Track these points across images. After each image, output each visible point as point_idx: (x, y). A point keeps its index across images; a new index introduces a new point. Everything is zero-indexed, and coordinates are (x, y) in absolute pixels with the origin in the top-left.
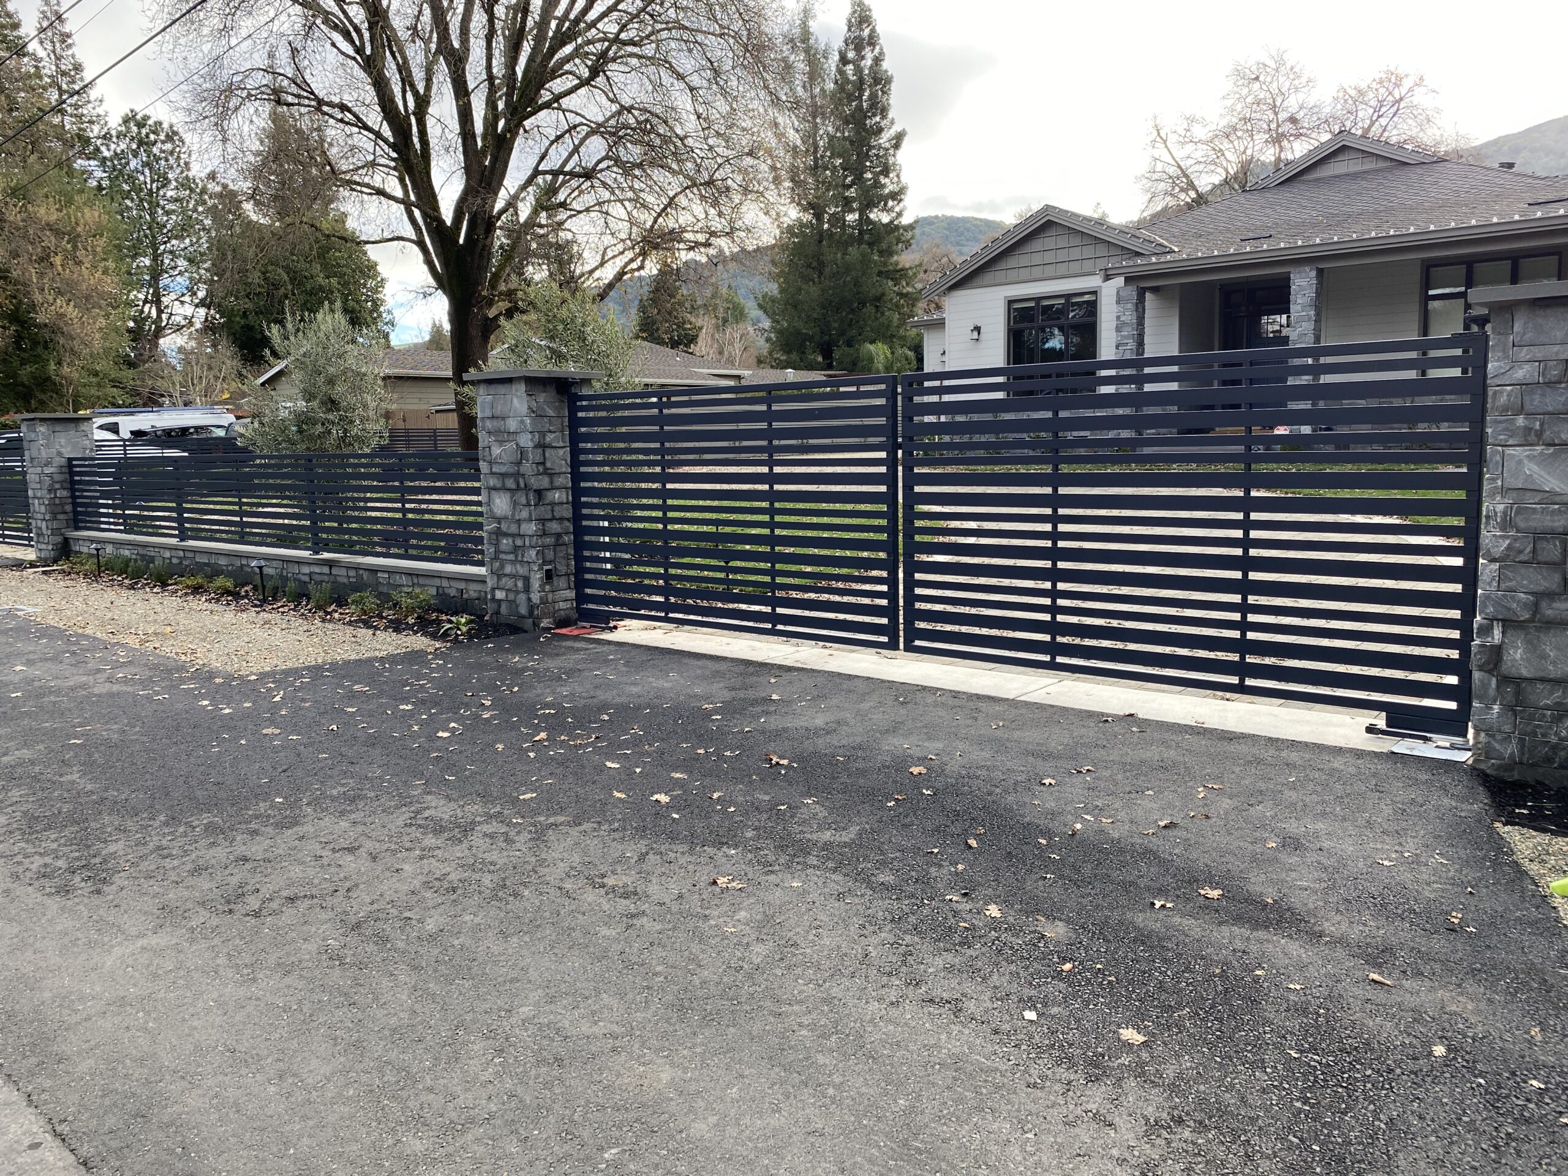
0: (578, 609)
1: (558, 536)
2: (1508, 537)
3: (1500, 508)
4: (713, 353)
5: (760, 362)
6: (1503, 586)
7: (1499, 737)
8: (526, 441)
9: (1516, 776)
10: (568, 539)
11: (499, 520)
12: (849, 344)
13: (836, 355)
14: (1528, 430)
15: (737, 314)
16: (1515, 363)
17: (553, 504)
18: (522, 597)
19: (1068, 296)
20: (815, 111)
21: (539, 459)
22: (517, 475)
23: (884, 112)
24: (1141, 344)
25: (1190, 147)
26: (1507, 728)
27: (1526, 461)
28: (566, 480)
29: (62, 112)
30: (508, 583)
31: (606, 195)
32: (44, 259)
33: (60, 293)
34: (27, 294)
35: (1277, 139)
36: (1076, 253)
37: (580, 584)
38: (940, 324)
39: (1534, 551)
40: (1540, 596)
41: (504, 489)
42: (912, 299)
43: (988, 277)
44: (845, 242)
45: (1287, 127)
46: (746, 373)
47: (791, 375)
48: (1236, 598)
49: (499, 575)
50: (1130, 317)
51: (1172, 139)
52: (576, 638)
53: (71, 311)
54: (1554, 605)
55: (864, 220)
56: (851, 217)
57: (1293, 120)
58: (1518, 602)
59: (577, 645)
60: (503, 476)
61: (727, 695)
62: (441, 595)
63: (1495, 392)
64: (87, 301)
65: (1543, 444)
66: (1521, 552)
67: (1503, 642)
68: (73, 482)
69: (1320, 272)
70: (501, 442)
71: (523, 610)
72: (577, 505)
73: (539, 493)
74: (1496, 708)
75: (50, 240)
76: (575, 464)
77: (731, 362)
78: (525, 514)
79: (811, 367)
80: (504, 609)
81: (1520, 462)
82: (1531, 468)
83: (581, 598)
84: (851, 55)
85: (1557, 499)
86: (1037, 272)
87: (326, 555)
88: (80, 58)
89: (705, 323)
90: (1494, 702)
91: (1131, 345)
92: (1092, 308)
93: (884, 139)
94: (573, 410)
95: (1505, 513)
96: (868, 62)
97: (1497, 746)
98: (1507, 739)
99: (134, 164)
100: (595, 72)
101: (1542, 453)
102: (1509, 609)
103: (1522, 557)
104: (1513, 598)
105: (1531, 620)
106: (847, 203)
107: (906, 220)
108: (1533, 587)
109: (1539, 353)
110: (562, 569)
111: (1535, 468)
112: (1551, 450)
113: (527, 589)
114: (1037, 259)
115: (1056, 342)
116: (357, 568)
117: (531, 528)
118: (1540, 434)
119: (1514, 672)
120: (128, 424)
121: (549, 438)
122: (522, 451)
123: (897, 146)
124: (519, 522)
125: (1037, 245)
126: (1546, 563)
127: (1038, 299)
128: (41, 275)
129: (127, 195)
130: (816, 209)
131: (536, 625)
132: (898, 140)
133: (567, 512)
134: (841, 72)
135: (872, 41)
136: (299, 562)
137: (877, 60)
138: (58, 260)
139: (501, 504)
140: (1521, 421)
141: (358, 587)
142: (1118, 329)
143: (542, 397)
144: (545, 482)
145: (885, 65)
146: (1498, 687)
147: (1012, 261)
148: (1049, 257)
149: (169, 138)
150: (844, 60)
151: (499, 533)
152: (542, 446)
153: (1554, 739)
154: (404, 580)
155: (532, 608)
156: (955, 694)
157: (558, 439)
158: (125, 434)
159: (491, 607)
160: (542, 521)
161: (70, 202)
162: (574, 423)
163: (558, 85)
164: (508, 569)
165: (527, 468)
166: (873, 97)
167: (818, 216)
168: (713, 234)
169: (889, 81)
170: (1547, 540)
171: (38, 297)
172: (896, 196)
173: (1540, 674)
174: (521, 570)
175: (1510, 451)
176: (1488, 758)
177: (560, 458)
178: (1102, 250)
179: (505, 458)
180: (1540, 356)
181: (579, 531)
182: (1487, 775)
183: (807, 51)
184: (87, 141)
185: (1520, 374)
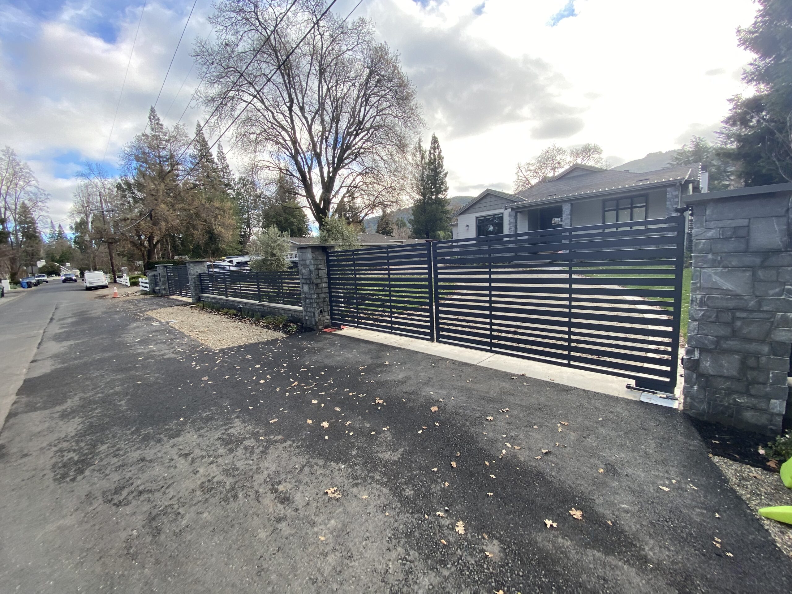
0: (332, 323)
1: (324, 298)
2: (703, 310)
3: (699, 296)
4: (397, 236)
5: (409, 237)
6: (700, 332)
7: (697, 400)
8: (312, 268)
9: (705, 418)
10: (327, 299)
11: (305, 294)
12: (433, 232)
13: (430, 234)
14: (714, 261)
15: (404, 225)
16: (708, 229)
17: (322, 288)
18: (313, 319)
19: (494, 215)
20: (423, 167)
21: (316, 273)
22: (310, 279)
23: (442, 167)
24: (516, 228)
25: (529, 172)
26: (701, 397)
27: (713, 275)
28: (326, 280)
29: (224, 178)
30: (309, 314)
31: (363, 193)
32: (216, 217)
33: (220, 225)
34: (212, 226)
35: (554, 169)
36: (496, 203)
37: (332, 314)
38: (457, 225)
39: (717, 317)
40: (720, 338)
41: (306, 283)
42: (450, 219)
43: (470, 211)
44: (431, 204)
45: (557, 165)
46: (404, 241)
47: (417, 241)
48: (567, 329)
49: (306, 311)
50: (513, 220)
51: (524, 170)
52: (329, 333)
53: (223, 230)
54: (728, 342)
55: (437, 198)
56: (434, 197)
57: (559, 163)
58: (709, 340)
59: (328, 336)
60: (306, 279)
61: (370, 361)
62: (292, 316)
63: (697, 243)
64: (227, 227)
65: (723, 267)
66: (710, 317)
67: (700, 358)
68: (201, 280)
69: (572, 204)
70: (305, 268)
71: (314, 323)
72: (330, 288)
73: (317, 285)
74: (696, 387)
75: (217, 212)
76: (329, 275)
77: (402, 238)
78: (313, 292)
79: (423, 238)
80: (308, 323)
81: (710, 276)
82: (715, 278)
83: (332, 319)
84: (432, 152)
85: (731, 293)
86: (485, 208)
87: (263, 303)
88: (228, 163)
89: (395, 227)
90: (695, 384)
91: (513, 229)
92: (501, 219)
93: (442, 175)
94: (328, 257)
95: (701, 299)
96: (437, 153)
97: (696, 404)
98: (702, 401)
99: (242, 191)
100: (356, 157)
101: (721, 271)
102: (703, 343)
103: (710, 320)
104: (705, 338)
105: (715, 349)
106: (432, 193)
107: (448, 197)
108: (716, 334)
109: (720, 224)
110: (326, 309)
111: (718, 278)
112: (727, 270)
113: (314, 316)
114: (485, 205)
115: (491, 228)
116: (269, 307)
117: (314, 296)
118: (720, 262)
119: (705, 372)
120: (236, 260)
121: (320, 266)
122: (311, 271)
123: (445, 177)
124: (311, 294)
125: (484, 201)
126: (723, 323)
127: (485, 217)
128: (215, 220)
129: (241, 199)
130: (424, 195)
131: (317, 328)
132: (446, 175)
133: (327, 290)
134: (430, 156)
135: (438, 147)
136: (255, 305)
137: (440, 153)
138: (219, 217)
139: (306, 288)
140: (710, 256)
141: (270, 313)
142: (509, 224)
143: (317, 253)
144: (319, 281)
145: (442, 154)
146: (697, 378)
147: (477, 206)
148: (488, 204)
149: (251, 183)
150: (430, 153)
151: (306, 298)
152: (318, 269)
153: (726, 404)
154: (282, 311)
155: (316, 322)
156: (454, 362)
157: (323, 267)
158: (235, 263)
159: (304, 322)
160: (318, 294)
161: (223, 201)
162: (328, 261)
163: (346, 161)
164: (309, 310)
165: (313, 277)
166: (439, 163)
167: (424, 197)
168: (392, 202)
169: (443, 158)
170: (724, 312)
171: (214, 227)
172: (446, 190)
173: (720, 374)
174: (313, 310)
175: (704, 270)
176: (691, 409)
177: (323, 273)
178: (504, 201)
179: (306, 274)
180: (720, 225)
181: (331, 297)
182: (691, 417)
183: (420, 151)
184: (230, 185)
185: (710, 234)
